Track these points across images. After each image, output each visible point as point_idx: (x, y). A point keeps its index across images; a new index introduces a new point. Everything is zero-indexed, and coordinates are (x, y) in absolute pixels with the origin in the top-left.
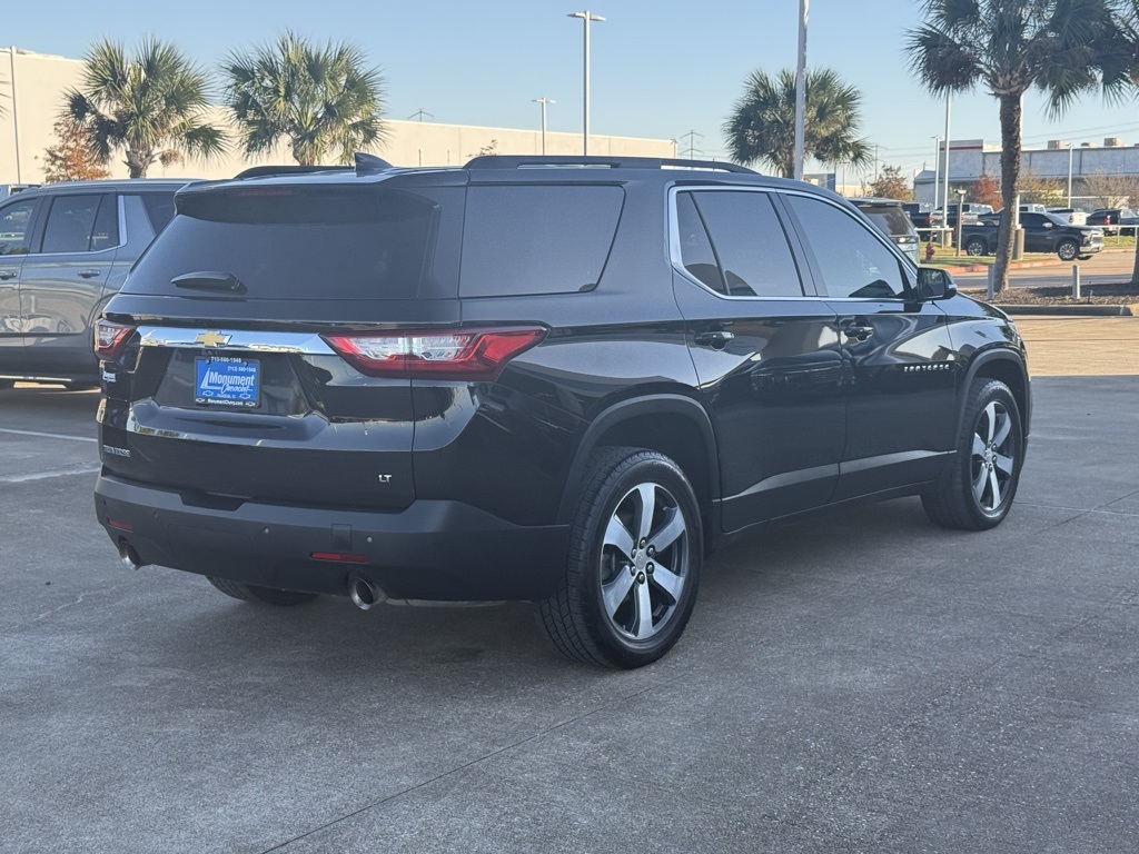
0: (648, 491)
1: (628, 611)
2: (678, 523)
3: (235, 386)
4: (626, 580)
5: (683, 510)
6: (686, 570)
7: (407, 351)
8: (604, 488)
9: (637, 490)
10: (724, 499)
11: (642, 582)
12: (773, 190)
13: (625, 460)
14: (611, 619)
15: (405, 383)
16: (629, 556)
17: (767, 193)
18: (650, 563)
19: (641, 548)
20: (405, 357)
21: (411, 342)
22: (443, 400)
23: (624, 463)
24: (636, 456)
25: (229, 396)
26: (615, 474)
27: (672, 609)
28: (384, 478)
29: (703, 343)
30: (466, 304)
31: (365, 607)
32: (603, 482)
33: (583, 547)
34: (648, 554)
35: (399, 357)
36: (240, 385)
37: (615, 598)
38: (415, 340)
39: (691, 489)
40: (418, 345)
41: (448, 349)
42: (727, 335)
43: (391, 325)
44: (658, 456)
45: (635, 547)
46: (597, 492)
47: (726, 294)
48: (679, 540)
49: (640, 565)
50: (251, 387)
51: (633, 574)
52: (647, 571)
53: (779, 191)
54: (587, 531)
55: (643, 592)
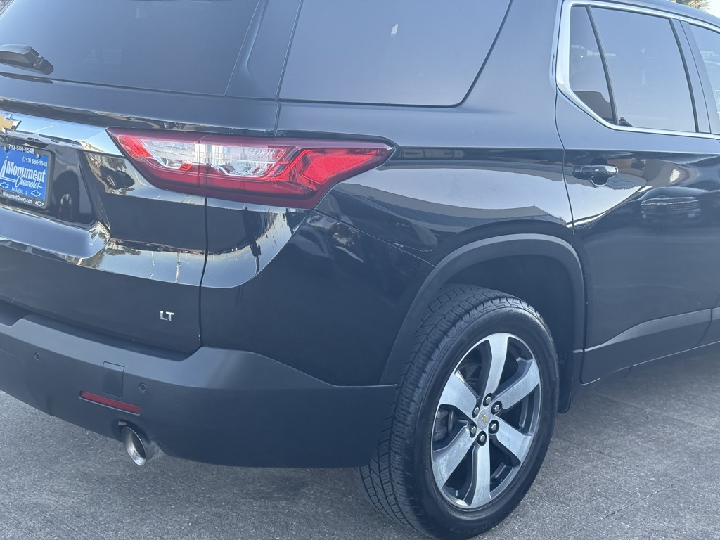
0: (499, 344)
1: (463, 477)
2: (532, 377)
3: (27, 180)
4: (464, 442)
5: (539, 363)
6: (536, 428)
7: (203, 162)
8: (446, 340)
9: (487, 341)
10: (587, 350)
11: (482, 444)
12: (677, 17)
13: (475, 307)
14: (441, 488)
15: (199, 201)
16: (469, 415)
17: (670, 19)
18: (495, 422)
19: (485, 405)
20: (200, 168)
21: (209, 150)
22: (253, 228)
23: (474, 311)
24: (489, 303)
25: (22, 192)
26: (460, 324)
27: (514, 472)
28: (166, 316)
29: (583, 177)
30: (286, 108)
31: (139, 461)
32: (445, 333)
33: (413, 408)
34: (493, 412)
35: (192, 168)
36: (32, 181)
37: (448, 466)
38: (214, 147)
39: (551, 339)
40: (218, 155)
41: (257, 163)
42: (611, 169)
43: (190, 125)
44: (516, 302)
45: (478, 405)
46: (437, 345)
47: (615, 123)
48: (531, 396)
49: (482, 424)
50: (42, 184)
51: (472, 435)
52: (490, 430)
53: (682, 18)
54: (418, 391)
55: (483, 454)
